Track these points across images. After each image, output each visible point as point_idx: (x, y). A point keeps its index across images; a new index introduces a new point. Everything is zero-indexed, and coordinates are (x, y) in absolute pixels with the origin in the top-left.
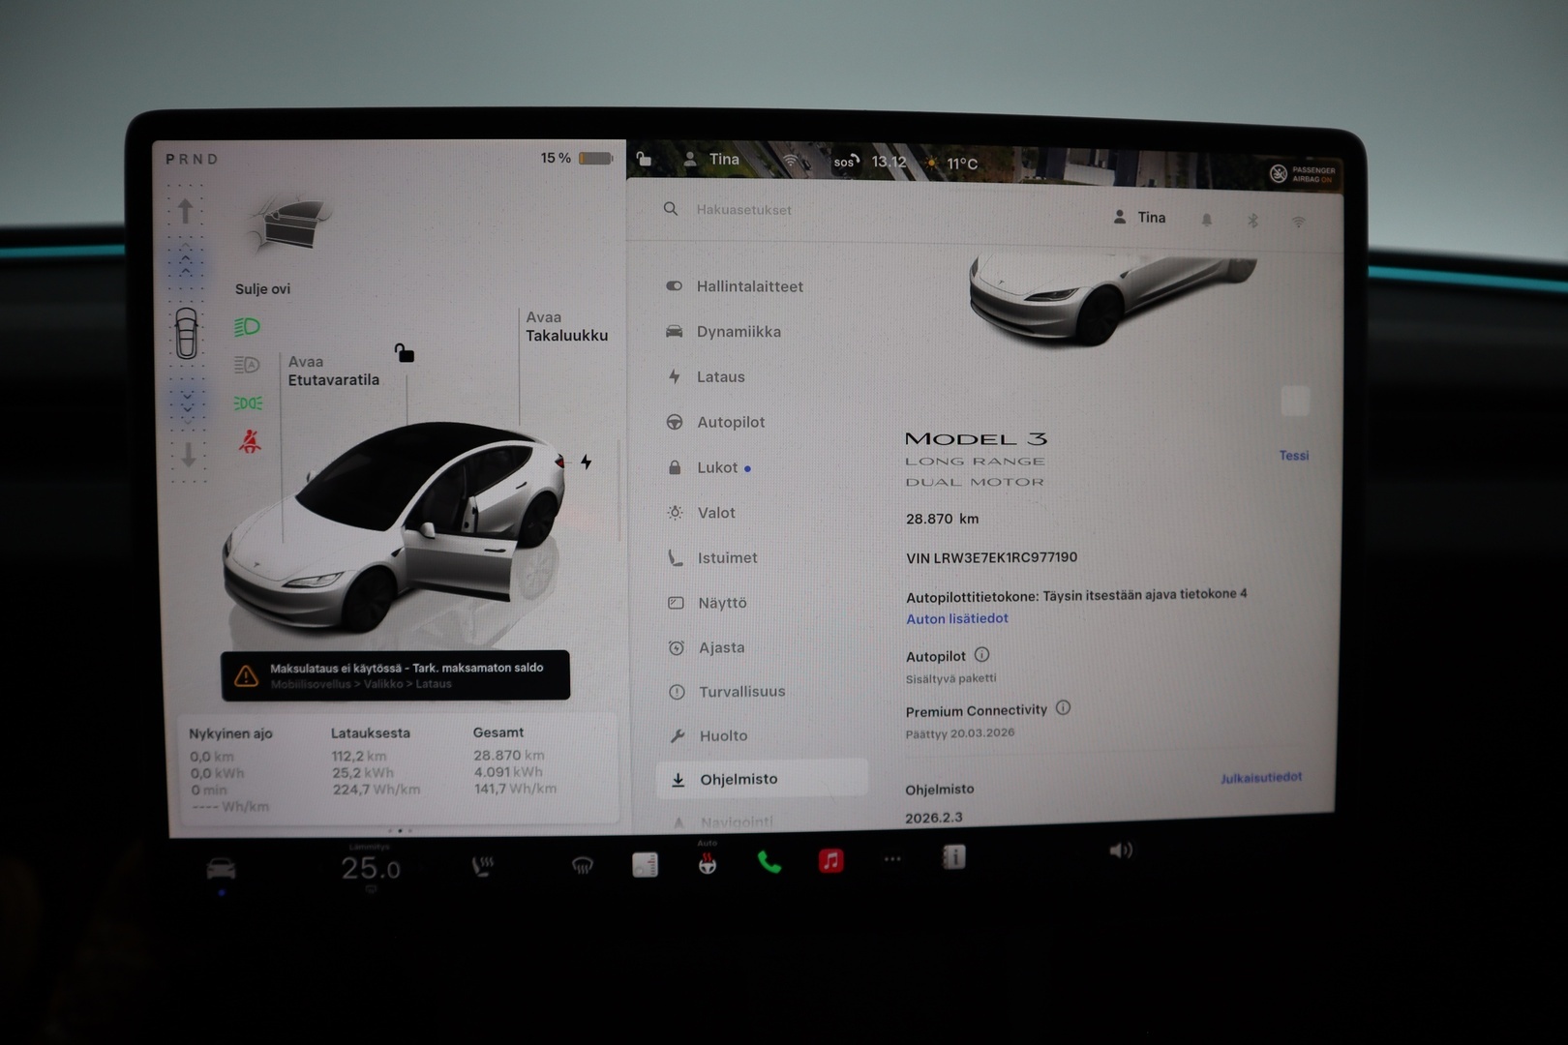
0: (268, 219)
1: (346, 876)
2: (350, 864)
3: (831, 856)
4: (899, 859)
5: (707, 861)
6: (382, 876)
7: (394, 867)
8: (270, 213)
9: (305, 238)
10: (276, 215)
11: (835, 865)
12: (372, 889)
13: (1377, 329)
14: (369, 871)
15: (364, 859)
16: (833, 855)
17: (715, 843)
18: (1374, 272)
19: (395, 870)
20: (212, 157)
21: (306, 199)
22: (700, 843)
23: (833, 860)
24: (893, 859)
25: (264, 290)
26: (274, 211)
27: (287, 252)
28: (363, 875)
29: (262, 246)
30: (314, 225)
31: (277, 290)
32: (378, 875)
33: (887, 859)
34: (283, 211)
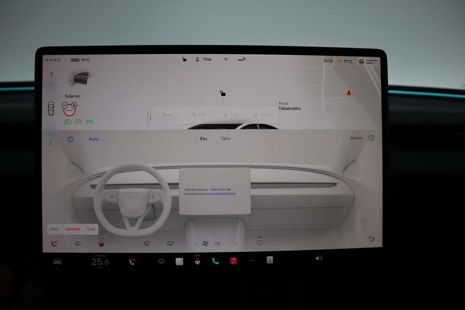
0: (74, 77)
1: (93, 264)
2: (94, 260)
3: (233, 259)
4: (253, 260)
5: (197, 261)
6: (104, 264)
7: (107, 261)
8: (75, 75)
9: (84, 82)
10: (77, 76)
11: (235, 262)
12: (100, 268)
13: (391, 107)
14: (100, 263)
15: (98, 259)
16: (235, 259)
17: (200, 255)
18: (390, 92)
19: (107, 262)
20: (59, 60)
21: (85, 71)
22: (195, 255)
23: (234, 261)
24: (252, 260)
25: (73, 96)
26: (76, 74)
27: (79, 86)
28: (98, 263)
29: (73, 84)
30: (87, 78)
31: (77, 96)
32: (102, 264)
33: (250, 260)
34: (79, 74)
